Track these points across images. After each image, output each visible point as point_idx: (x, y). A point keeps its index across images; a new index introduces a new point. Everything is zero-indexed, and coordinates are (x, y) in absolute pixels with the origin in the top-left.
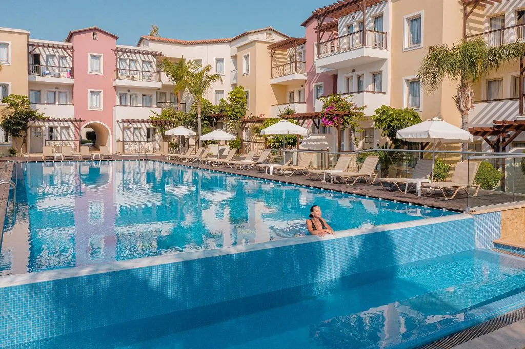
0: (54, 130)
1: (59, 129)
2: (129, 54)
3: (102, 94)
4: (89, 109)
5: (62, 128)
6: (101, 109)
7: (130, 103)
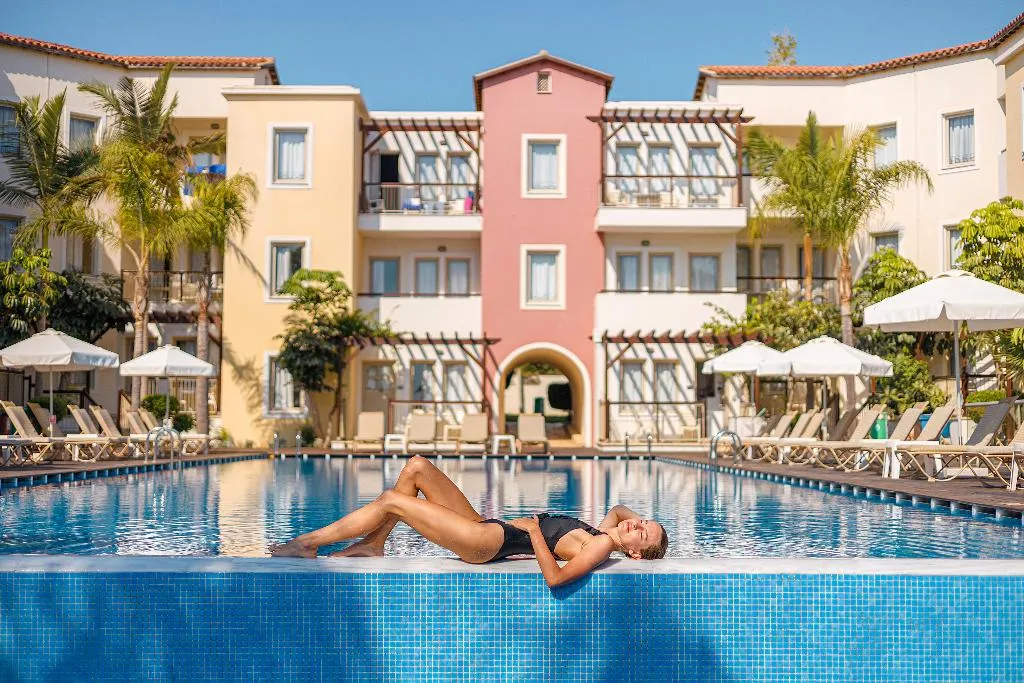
0: (426, 374)
1: (438, 369)
2: (645, 127)
3: (561, 259)
4: (523, 305)
5: (448, 366)
6: (561, 304)
7: (651, 283)
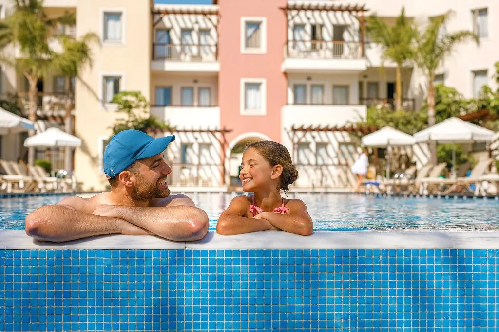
0: (189, 150)
1: (196, 147)
2: (309, 13)
3: (263, 88)
4: (243, 112)
5: (201, 146)
7: (312, 100)
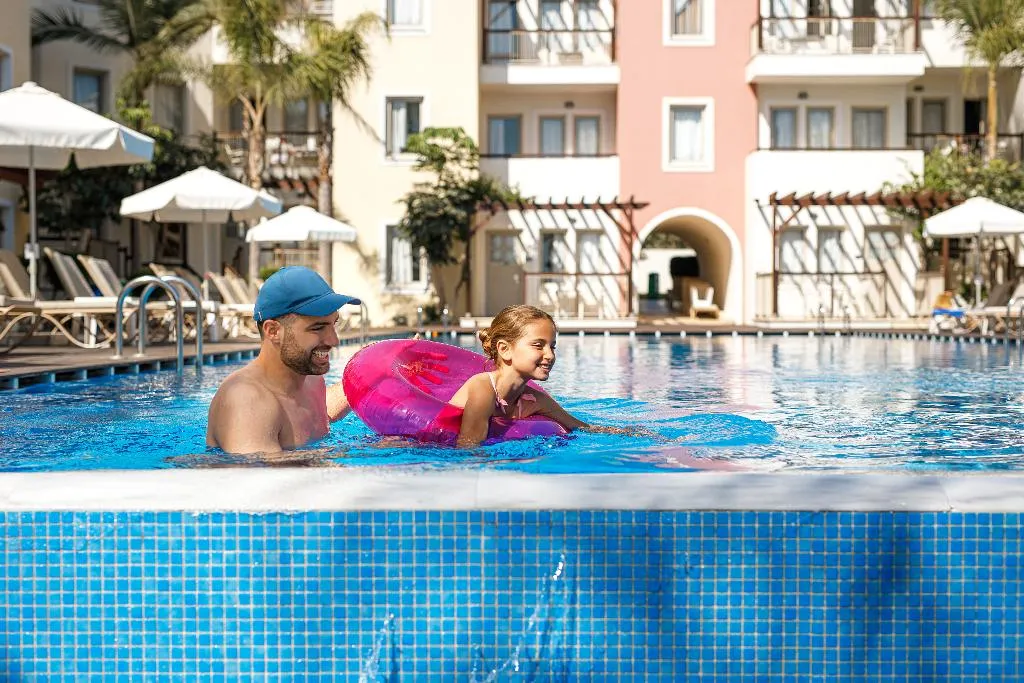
0: (557, 245)
1: (571, 237)
3: (708, 115)
4: (667, 166)
5: (581, 235)
6: (708, 164)
7: (808, 140)
